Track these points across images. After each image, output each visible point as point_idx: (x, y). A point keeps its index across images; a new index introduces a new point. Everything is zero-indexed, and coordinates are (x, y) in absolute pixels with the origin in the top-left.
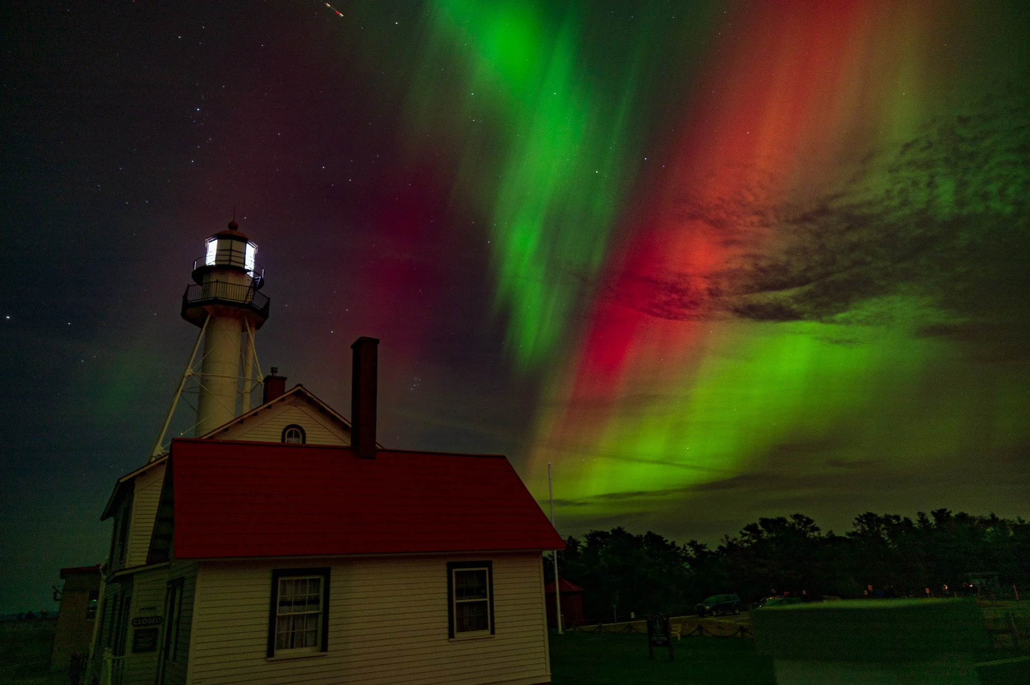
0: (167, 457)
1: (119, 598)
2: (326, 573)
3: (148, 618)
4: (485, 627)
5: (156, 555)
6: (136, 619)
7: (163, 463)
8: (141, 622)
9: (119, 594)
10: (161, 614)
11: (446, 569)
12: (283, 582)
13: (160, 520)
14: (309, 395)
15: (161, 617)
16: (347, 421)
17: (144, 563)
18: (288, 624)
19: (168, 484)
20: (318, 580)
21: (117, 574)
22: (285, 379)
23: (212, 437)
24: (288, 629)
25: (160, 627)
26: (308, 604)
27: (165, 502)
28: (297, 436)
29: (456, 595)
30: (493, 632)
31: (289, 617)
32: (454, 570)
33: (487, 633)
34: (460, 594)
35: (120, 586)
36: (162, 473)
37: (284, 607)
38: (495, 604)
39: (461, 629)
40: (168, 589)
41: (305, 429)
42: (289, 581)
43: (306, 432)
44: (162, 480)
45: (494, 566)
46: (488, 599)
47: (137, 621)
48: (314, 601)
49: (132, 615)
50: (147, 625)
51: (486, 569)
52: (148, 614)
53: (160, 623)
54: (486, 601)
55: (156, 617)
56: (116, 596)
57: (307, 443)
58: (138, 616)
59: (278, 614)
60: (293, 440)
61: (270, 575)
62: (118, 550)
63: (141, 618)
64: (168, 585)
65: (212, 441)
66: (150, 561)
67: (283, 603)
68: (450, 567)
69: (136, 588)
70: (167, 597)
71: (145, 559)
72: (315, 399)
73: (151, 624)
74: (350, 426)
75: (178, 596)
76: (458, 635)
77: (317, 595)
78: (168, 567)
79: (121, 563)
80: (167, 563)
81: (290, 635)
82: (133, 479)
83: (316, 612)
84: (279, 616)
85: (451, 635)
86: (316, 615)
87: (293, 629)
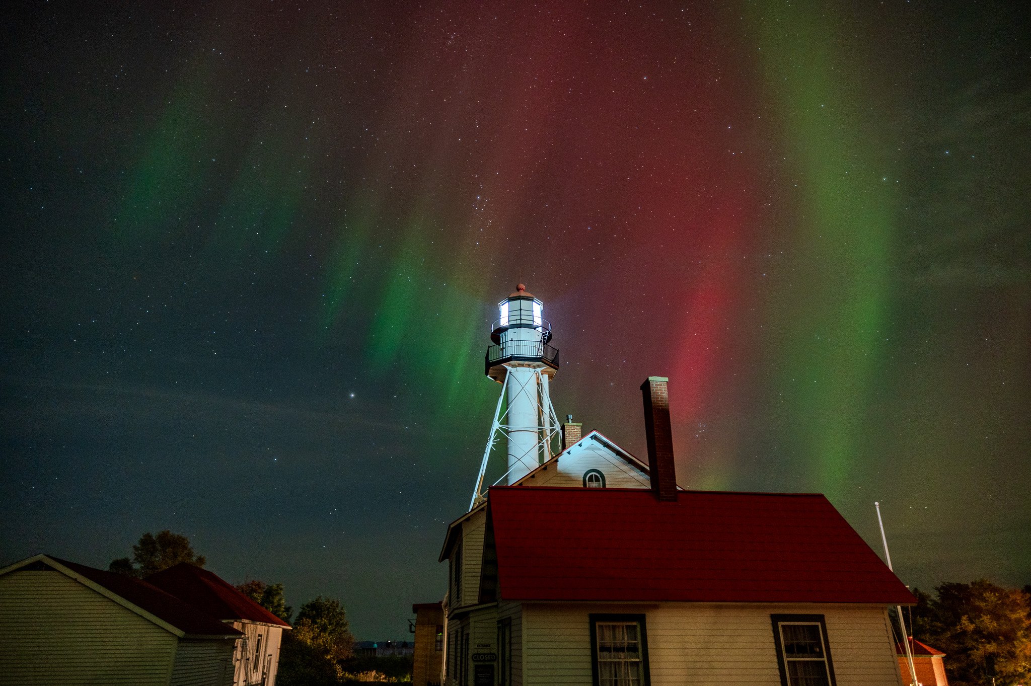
0: (486, 504)
1: (459, 634)
2: (642, 619)
3: (484, 654)
5: (487, 595)
6: (474, 654)
7: (483, 509)
8: (479, 658)
9: (460, 630)
10: (494, 651)
11: (770, 621)
12: (601, 627)
13: (486, 562)
15: (495, 654)
16: (646, 465)
17: (476, 602)
18: (610, 671)
19: (489, 529)
20: (635, 627)
21: (456, 612)
23: (521, 484)
24: (611, 676)
25: (495, 664)
26: (628, 651)
27: (489, 545)
28: (597, 480)
29: (787, 652)
31: (611, 662)
32: (780, 624)
34: (790, 650)
35: (459, 622)
36: (482, 520)
37: (605, 653)
38: (835, 665)
40: (499, 628)
41: (603, 473)
42: (606, 626)
43: (605, 476)
44: (484, 525)
45: (827, 621)
46: (825, 659)
47: (476, 657)
48: (633, 649)
49: (472, 649)
50: (484, 661)
51: (819, 624)
52: (486, 651)
53: (494, 661)
54: (824, 662)
55: (491, 654)
56: (457, 632)
57: (607, 486)
58: (476, 651)
59: (599, 660)
60: (594, 485)
61: (587, 619)
62: (454, 589)
63: (479, 655)
64: (498, 624)
65: (520, 487)
66: (481, 602)
67: (604, 649)
68: (775, 619)
69: (472, 625)
70: (498, 635)
71: (477, 598)
73: (488, 661)
74: (648, 468)
75: (507, 633)
77: (635, 643)
78: (496, 606)
79: (458, 602)
80: (495, 604)
81: (614, 682)
82: (460, 524)
83: (637, 660)
84: (601, 662)
86: (637, 663)
87: (616, 676)
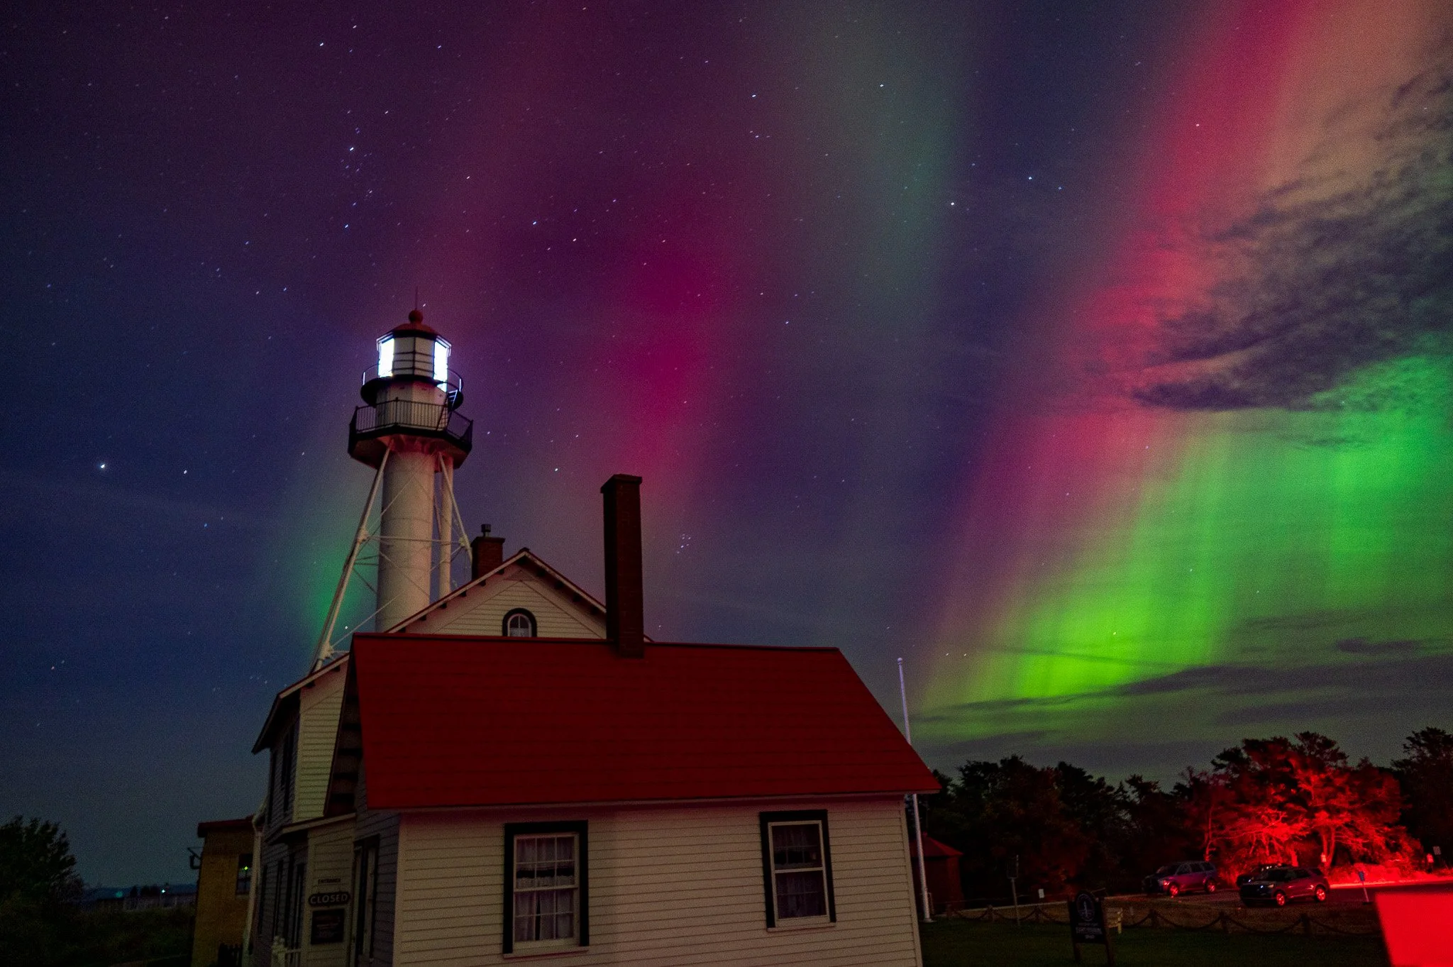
0: (347, 658)
1: (286, 866)
2: (582, 829)
3: (330, 894)
4: (821, 912)
5: (338, 801)
6: (312, 896)
7: (337, 669)
8: (321, 900)
9: (286, 860)
10: (348, 889)
11: (758, 822)
12: (521, 842)
13: (341, 752)
14: (538, 563)
15: (347, 893)
16: (601, 604)
17: (321, 815)
18: (531, 905)
19: (350, 700)
20: (571, 839)
21: (285, 831)
22: (502, 540)
23: (403, 630)
24: (531, 912)
25: (347, 907)
26: (558, 874)
27: (347, 726)
28: (524, 626)
29: (776, 862)
30: (833, 919)
31: (531, 893)
32: (770, 825)
33: (824, 919)
34: (780, 860)
35: (286, 847)
36: (338, 685)
37: (524, 879)
38: (835, 876)
39: (786, 914)
40: (357, 853)
41: (535, 614)
42: (530, 842)
43: (537, 619)
44: (341, 694)
45: (830, 817)
46: (823, 869)
47: (317, 899)
48: (566, 871)
49: (311, 887)
50: (328, 904)
51: (819, 822)
52: (332, 888)
53: (346, 902)
54: (821, 872)
55: (341, 893)
56: (281, 863)
57: (539, 635)
58: (315, 891)
59: (515, 890)
60: (519, 632)
61: (501, 833)
62: (279, 796)
63: (321, 895)
64: (355, 846)
65: (403, 636)
66: (330, 810)
67: (523, 873)
68: (764, 819)
69: (311, 851)
70: (355, 863)
71: (322, 808)
72: (548, 570)
73: (336, 903)
74: (604, 610)
75: (371, 861)
76: (781, 923)
77: (570, 863)
78: (354, 819)
79: (286, 815)
80: (353, 815)
81: (535, 919)
82: (297, 693)
83: (570, 886)
84: (517, 893)
85: (770, 922)
86: (570, 891)
87: (538, 912)
